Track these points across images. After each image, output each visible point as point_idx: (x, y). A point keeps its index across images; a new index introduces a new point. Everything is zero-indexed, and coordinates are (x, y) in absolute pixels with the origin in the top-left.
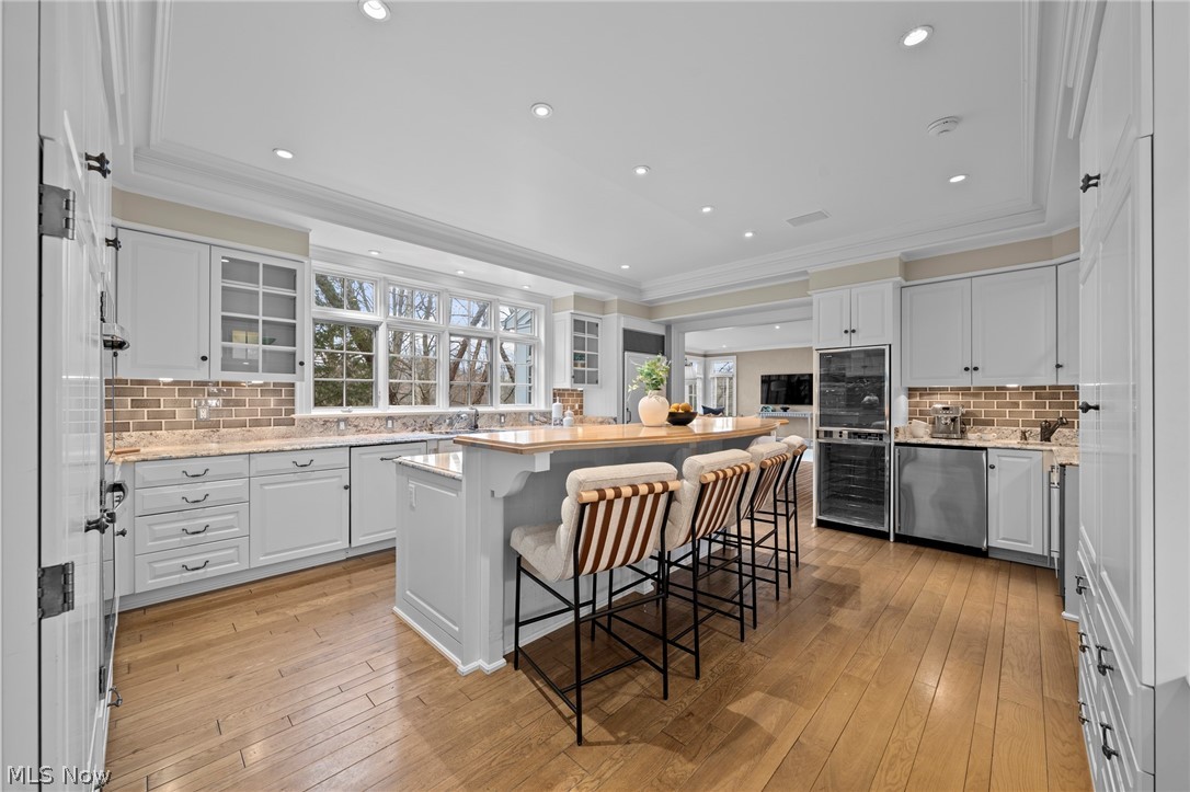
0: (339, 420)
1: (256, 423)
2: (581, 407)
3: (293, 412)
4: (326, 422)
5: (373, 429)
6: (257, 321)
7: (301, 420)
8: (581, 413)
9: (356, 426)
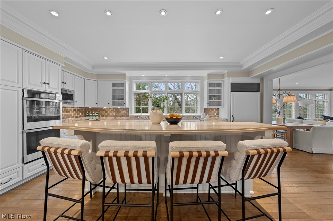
0: (138, 116)
1: (123, 116)
2: (218, 114)
3: (129, 114)
4: (135, 116)
5: (145, 119)
6: (117, 95)
7: (130, 116)
8: (218, 117)
9: (141, 118)
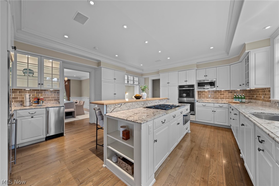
4: (275, 102)
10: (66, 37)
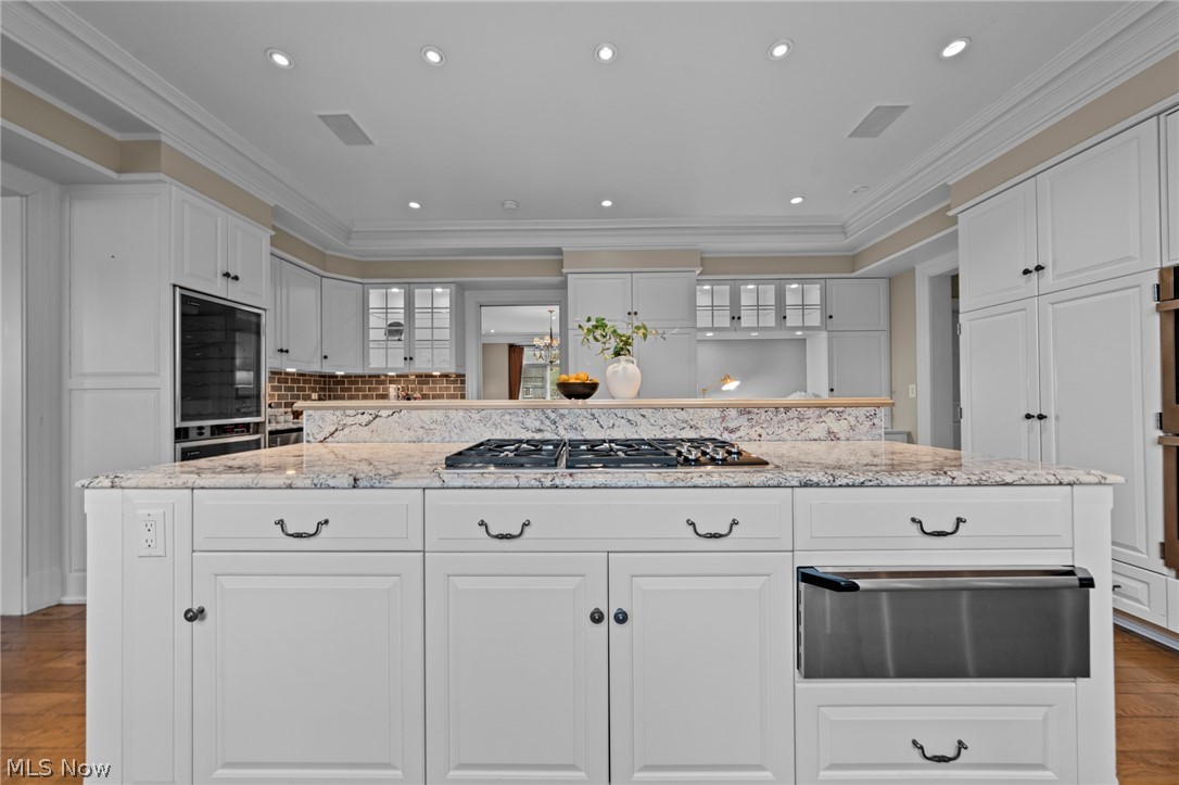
10: (415, 205)
